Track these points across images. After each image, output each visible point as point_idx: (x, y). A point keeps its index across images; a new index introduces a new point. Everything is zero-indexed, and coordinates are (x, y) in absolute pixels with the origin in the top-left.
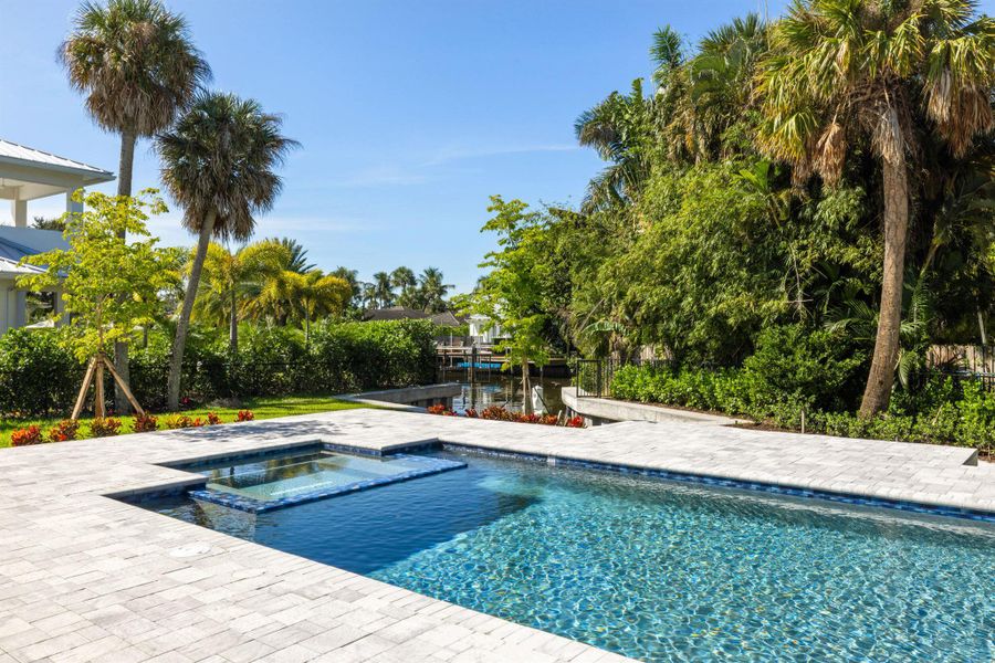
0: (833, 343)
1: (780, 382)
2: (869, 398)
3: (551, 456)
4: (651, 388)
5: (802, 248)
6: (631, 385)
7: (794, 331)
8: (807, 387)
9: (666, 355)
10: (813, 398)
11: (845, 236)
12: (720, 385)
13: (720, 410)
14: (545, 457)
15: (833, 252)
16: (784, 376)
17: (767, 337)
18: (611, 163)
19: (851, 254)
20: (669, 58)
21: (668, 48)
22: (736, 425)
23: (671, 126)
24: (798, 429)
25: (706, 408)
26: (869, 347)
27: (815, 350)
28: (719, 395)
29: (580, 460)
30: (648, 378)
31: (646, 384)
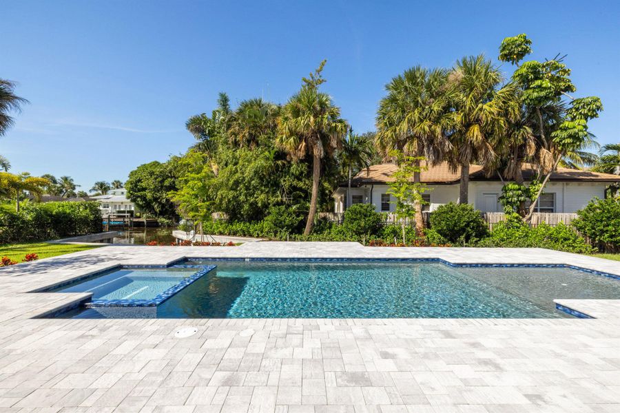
0: (294, 212)
1: (278, 225)
2: (307, 229)
3: (247, 258)
4: (221, 229)
5: (284, 181)
6: (211, 228)
7: (283, 208)
8: (288, 227)
9: (225, 217)
10: (290, 230)
11: (299, 178)
12: (253, 228)
13: (251, 236)
14: (244, 259)
15: (294, 183)
16: (281, 223)
17: (273, 210)
18: (201, 141)
19: (301, 184)
20: (224, 105)
21: (224, 101)
22: (263, 241)
23: (230, 131)
24: (286, 240)
25: (245, 235)
26: (307, 214)
27: (290, 214)
28: (251, 231)
29: (261, 258)
30: (219, 226)
31: (218, 228)
